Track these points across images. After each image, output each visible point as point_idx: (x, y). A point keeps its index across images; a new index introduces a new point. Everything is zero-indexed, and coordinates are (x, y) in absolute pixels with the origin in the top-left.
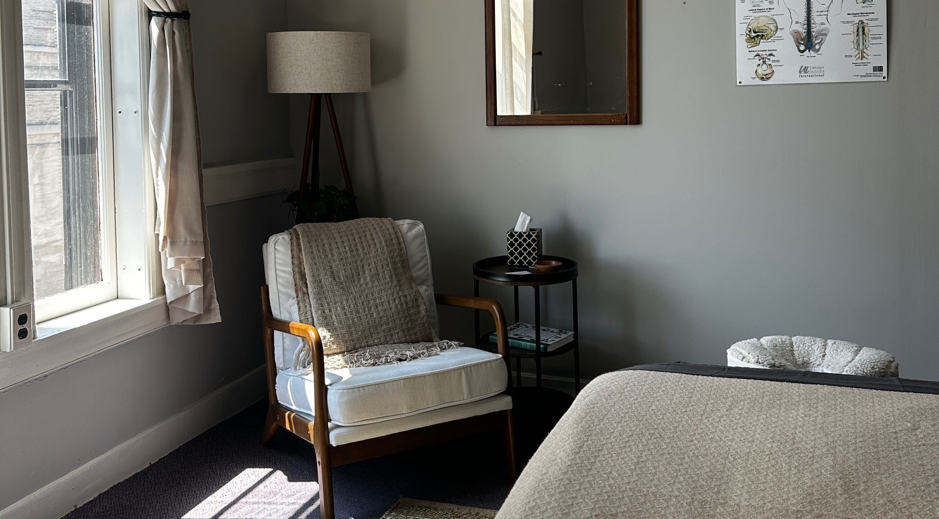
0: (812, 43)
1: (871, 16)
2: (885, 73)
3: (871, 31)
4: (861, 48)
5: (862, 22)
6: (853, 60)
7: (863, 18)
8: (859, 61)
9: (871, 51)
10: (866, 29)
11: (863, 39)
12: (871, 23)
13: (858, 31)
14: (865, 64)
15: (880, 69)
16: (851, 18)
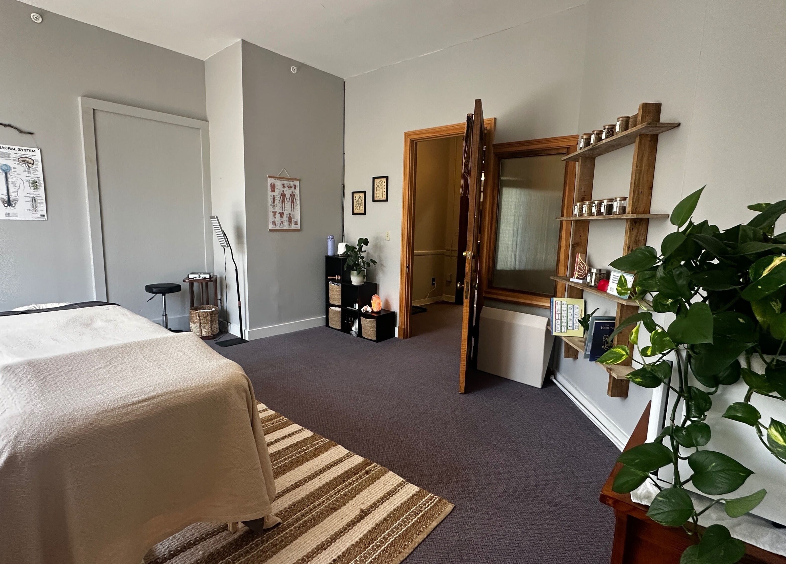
0: (11, 204)
1: (37, 195)
2: (46, 217)
3: (38, 201)
4: (34, 207)
5: (34, 197)
6: (31, 212)
7: (34, 196)
8: (34, 212)
9: (39, 209)
10: (36, 200)
11: (35, 204)
12: (38, 198)
13: (32, 200)
14: (37, 213)
15: (44, 216)
16: (28, 195)
